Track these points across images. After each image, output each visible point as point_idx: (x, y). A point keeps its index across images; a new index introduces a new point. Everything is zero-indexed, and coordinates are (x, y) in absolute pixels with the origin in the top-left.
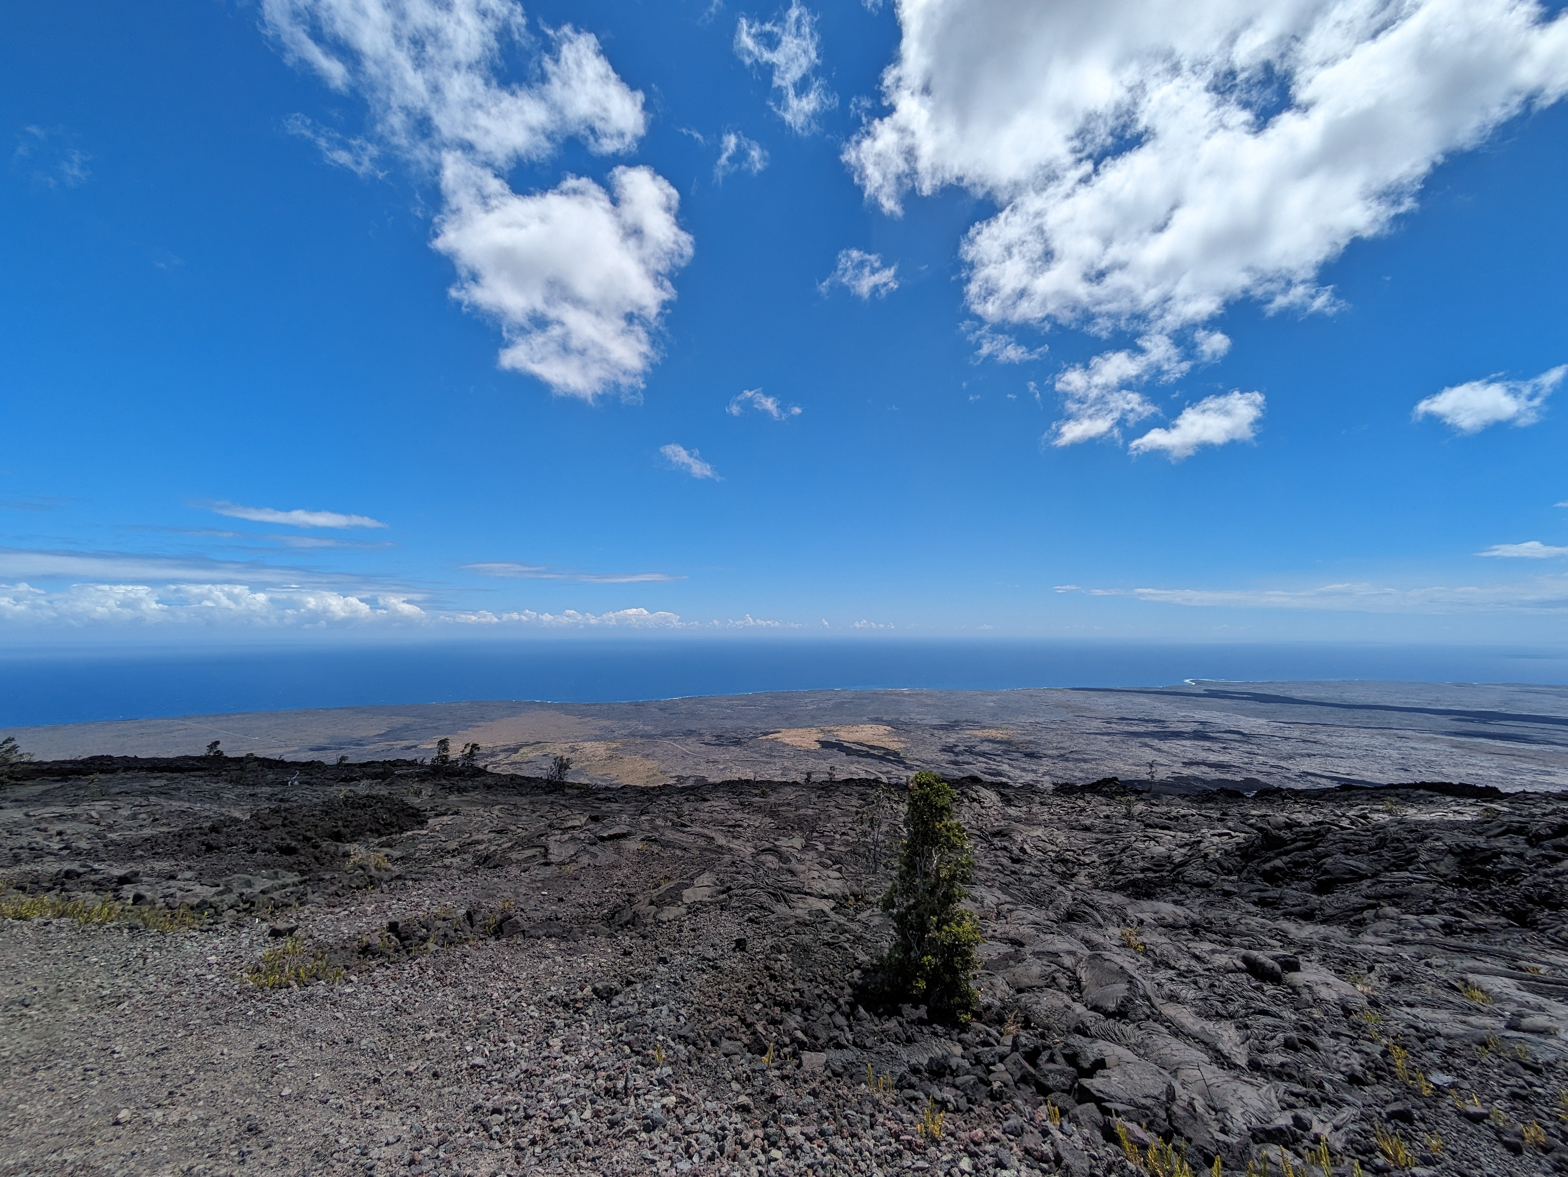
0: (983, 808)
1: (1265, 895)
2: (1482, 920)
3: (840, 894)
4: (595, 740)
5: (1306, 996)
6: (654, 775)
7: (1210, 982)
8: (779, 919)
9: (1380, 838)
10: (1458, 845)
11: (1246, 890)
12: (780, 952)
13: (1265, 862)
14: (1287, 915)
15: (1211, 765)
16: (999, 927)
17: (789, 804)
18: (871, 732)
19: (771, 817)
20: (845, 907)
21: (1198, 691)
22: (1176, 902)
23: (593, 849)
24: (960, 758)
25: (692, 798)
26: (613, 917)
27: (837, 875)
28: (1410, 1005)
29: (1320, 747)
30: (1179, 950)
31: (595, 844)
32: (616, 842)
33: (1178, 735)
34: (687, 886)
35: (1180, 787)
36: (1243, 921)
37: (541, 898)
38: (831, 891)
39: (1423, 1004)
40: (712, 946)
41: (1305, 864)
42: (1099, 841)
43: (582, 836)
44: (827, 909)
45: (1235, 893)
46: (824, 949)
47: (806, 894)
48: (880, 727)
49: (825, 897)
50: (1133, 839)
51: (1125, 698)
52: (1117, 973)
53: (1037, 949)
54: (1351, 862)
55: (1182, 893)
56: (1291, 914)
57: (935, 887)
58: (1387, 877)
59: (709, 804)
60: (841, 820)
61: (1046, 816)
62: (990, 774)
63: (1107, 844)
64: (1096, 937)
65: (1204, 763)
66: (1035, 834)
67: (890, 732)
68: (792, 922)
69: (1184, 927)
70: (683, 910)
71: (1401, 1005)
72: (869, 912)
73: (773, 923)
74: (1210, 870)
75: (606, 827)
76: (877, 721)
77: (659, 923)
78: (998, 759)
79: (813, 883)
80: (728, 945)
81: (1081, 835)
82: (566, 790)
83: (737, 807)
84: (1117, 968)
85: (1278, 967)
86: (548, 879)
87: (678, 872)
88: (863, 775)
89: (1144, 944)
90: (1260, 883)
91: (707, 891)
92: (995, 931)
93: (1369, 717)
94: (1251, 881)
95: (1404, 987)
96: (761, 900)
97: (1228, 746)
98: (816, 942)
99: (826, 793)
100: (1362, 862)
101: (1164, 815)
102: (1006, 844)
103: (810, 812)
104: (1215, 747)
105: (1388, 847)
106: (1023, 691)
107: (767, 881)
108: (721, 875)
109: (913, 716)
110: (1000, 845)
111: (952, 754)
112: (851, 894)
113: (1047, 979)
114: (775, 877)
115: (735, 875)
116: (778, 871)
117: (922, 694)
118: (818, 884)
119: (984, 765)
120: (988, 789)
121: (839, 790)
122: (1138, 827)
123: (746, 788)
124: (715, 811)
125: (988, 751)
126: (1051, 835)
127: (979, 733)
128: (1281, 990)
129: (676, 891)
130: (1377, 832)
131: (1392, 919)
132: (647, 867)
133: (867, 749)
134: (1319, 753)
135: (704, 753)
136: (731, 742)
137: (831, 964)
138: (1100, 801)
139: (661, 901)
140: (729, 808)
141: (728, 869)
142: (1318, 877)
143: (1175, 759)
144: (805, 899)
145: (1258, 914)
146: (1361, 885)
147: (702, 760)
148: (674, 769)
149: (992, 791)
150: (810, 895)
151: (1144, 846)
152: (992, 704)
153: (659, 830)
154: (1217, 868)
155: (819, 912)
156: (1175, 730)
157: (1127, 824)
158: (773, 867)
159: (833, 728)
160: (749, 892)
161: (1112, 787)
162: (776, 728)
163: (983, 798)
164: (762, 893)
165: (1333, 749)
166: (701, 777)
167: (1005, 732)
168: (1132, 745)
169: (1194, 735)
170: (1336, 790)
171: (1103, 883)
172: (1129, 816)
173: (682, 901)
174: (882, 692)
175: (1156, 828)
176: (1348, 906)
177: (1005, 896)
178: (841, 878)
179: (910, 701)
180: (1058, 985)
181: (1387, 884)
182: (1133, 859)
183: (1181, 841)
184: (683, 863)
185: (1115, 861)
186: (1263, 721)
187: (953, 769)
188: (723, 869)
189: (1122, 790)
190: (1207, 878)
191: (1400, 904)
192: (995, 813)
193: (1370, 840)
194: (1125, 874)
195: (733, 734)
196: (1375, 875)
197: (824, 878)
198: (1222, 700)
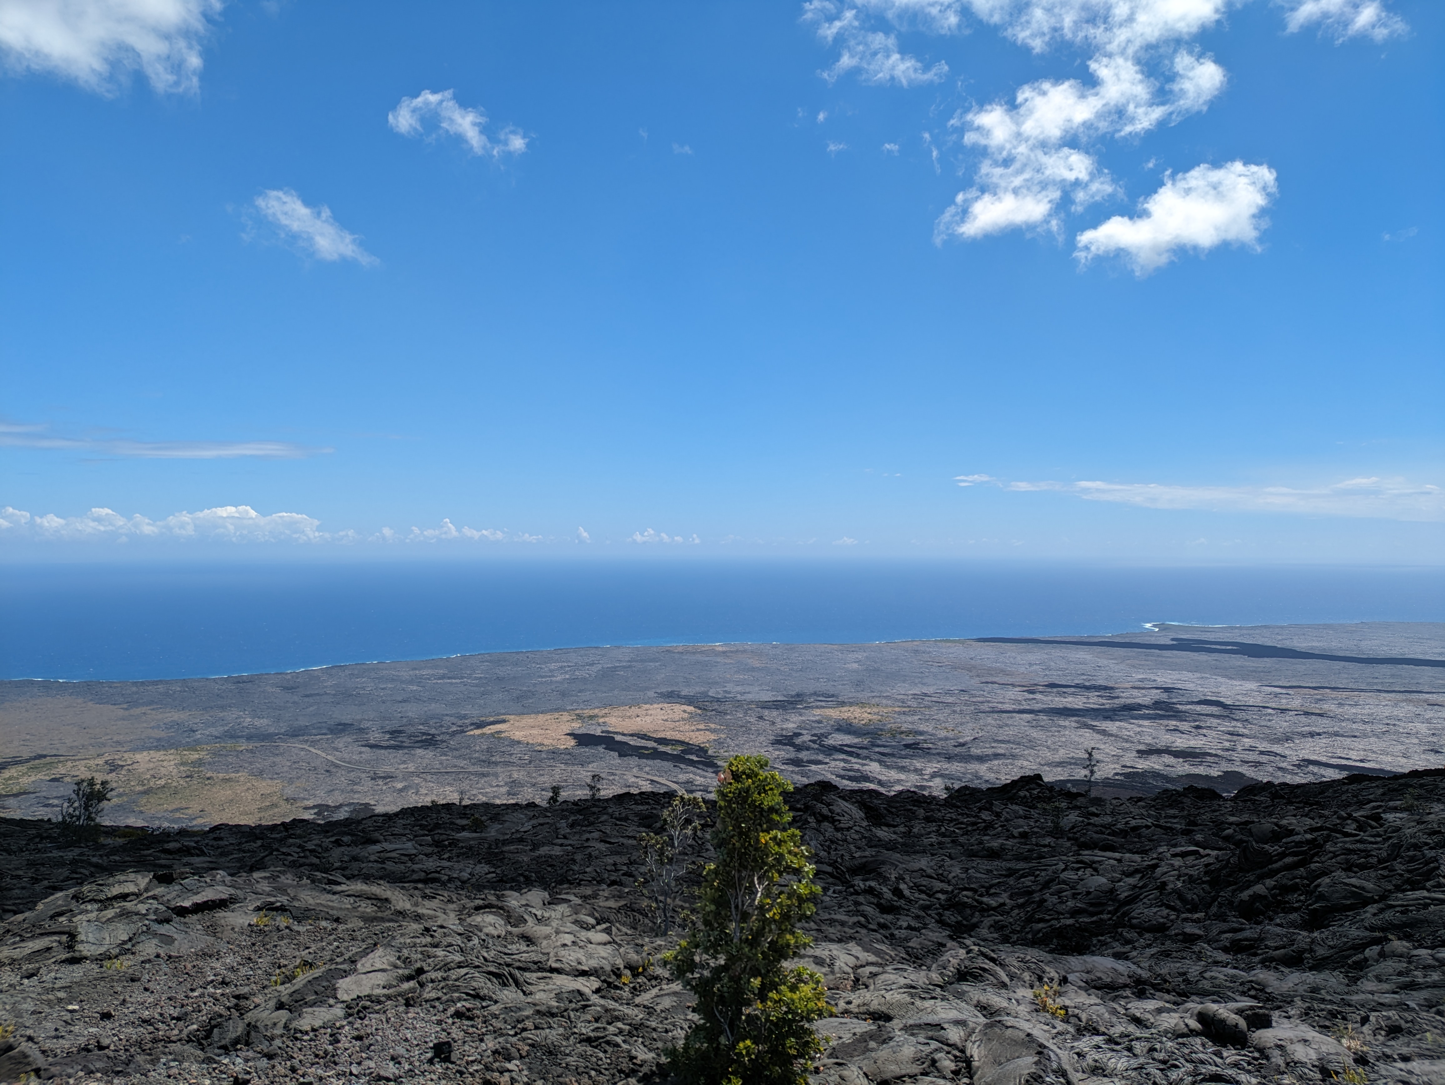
0: (837, 830)
1: (1240, 936)
3: (608, 968)
4: (157, 748)
5: (1277, 1059)
6: (274, 805)
7: (1148, 1045)
8: (507, 1009)
9: (1393, 845)
11: (1215, 932)
12: (509, 1059)
13: (1242, 889)
14: (1267, 963)
15: (1177, 754)
16: (858, 998)
17: (521, 840)
18: (661, 715)
19: (488, 862)
20: (617, 988)
21: (1162, 641)
22: (1117, 956)
23: (164, 929)
24: (804, 755)
25: (346, 839)
26: (209, 1034)
27: (605, 937)
28: (1405, 1059)
29: (1325, 721)
30: (1114, 1012)
31: (168, 921)
32: (207, 915)
33: (1129, 711)
34: (345, 974)
35: (1133, 788)
36: (1206, 975)
37: (68, 1017)
38: (593, 963)
39: (1421, 1056)
40: (393, 1058)
41: (1294, 888)
42: (1011, 873)
43: (142, 908)
44: (587, 991)
45: (1199, 937)
46: (580, 1048)
47: (552, 970)
48: (677, 707)
49: (584, 973)
50: (1062, 866)
51: (1057, 652)
52: (1023, 1043)
53: (911, 1022)
54: (1353, 881)
55: (1128, 942)
56: (1272, 959)
57: (758, 935)
58: (1398, 899)
59: (377, 847)
60: (610, 860)
61: (934, 839)
62: (850, 779)
63: (1023, 876)
64: (996, 1000)
65: (1167, 751)
66: (916, 866)
67: (692, 716)
68: (528, 1012)
69: (1125, 986)
70: (339, 1011)
71: (1395, 1061)
72: (654, 991)
73: (496, 1017)
74: (1168, 907)
75: (188, 891)
76: (671, 697)
77: (295, 1035)
78: (864, 752)
79: (563, 952)
80: (420, 1055)
81: (985, 865)
82: (102, 840)
83: (429, 850)
84: (1022, 1035)
85: (1243, 1024)
86: (79, 984)
87: (327, 955)
88: (647, 787)
89: (1065, 1008)
90: (1234, 922)
91: (381, 979)
92: (849, 1003)
93: (1393, 676)
94: (1221, 917)
95: (1402, 1039)
96: (474, 984)
97: (1202, 724)
98: (568, 1039)
99: (584, 819)
100: (1368, 881)
101: (1106, 828)
102: (873, 884)
103: (557, 851)
104: (1184, 726)
105: (1402, 858)
106: (904, 644)
107: (486, 955)
108: (405, 951)
109: (729, 687)
110: (862, 886)
111: (791, 749)
112: (625, 967)
113: (923, 1063)
114: (499, 949)
115: (430, 949)
116: (505, 938)
117: (744, 651)
118: (572, 954)
119: (842, 764)
120: (846, 801)
121: (608, 814)
122: (1069, 848)
123: (445, 816)
124: (389, 859)
125: (848, 742)
126: (940, 867)
127: (835, 714)
128: (1245, 1055)
129: (325, 984)
130: (1390, 838)
131: (1401, 956)
132: (268, 950)
133: (655, 745)
134: (1325, 730)
135: (368, 762)
136: (417, 742)
137: (593, 1069)
138: (1014, 811)
139: (297, 1002)
140: (414, 852)
141: (418, 941)
142: (1311, 905)
143: (1127, 745)
144: (550, 978)
145: (1228, 964)
146: (1365, 912)
147: (363, 775)
148: (311, 792)
149: (853, 803)
150: (558, 971)
151: (1076, 877)
152: (855, 666)
153: (289, 891)
154: (1178, 902)
155: (576, 994)
156: (1129, 701)
157: (1052, 844)
158: (495, 933)
159: (596, 711)
160: (454, 974)
161: (1034, 789)
162: (499, 714)
163: (838, 814)
164: (477, 975)
165: (1343, 724)
166: (362, 804)
167: (875, 710)
168: (1065, 727)
169: (1156, 709)
170: (1344, 784)
171: (1015, 937)
172: (1057, 832)
173: (336, 998)
174: (680, 649)
175: (1095, 848)
176: (1346, 943)
177: (866, 954)
178: (610, 943)
179: (726, 664)
180: (938, 1070)
181: (1398, 909)
182: (1059, 898)
183: (1130, 866)
184: (335, 940)
185: (1033, 902)
186: (1252, 685)
187: (792, 772)
188: (408, 941)
189: (1047, 794)
190: (1163, 917)
191: (1412, 936)
192: (857, 837)
193: (1380, 849)
194: (1048, 921)
195: (421, 727)
196: (1383, 898)
197: (582, 944)
198: (1196, 654)
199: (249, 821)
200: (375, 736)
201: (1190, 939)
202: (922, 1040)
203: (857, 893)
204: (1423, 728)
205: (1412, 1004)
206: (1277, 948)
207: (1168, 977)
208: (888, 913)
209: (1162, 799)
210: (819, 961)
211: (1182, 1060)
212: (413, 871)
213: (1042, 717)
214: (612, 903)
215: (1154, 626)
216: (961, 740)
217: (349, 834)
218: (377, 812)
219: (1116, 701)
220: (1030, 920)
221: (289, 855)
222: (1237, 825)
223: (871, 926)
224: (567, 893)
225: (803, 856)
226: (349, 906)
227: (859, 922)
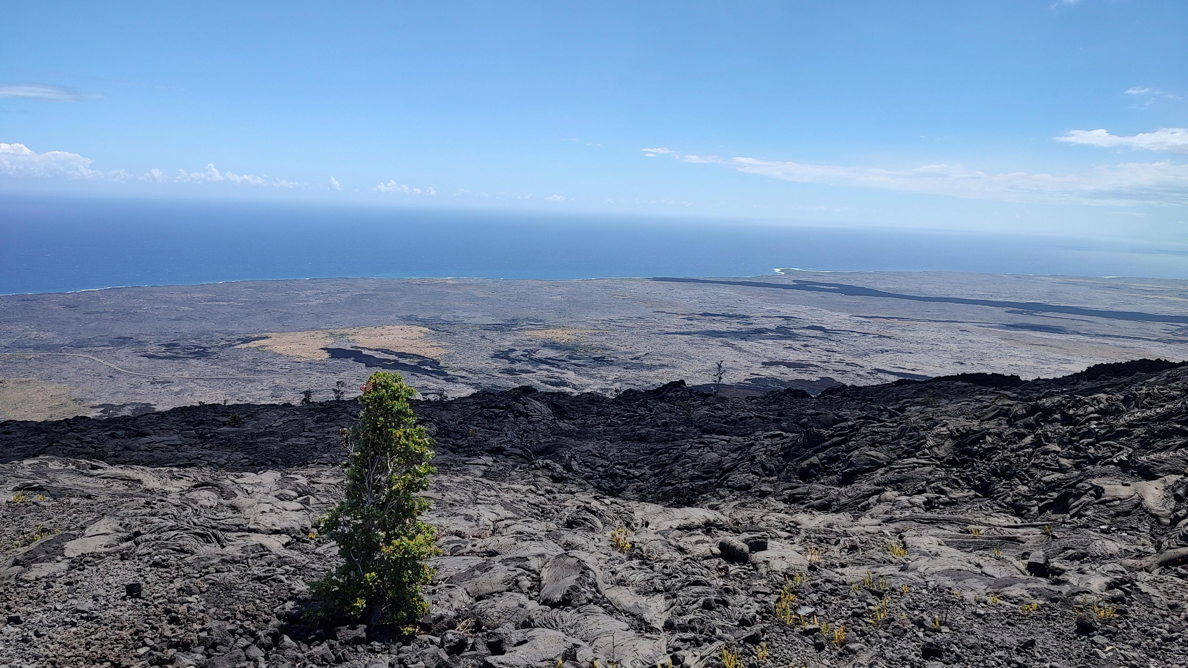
1: (795, 491)
2: (956, 494)
3: (298, 528)
5: (763, 569)
8: (199, 559)
9: (903, 428)
10: (958, 430)
11: (781, 489)
12: (190, 594)
13: (803, 460)
14: (807, 509)
15: (789, 365)
16: (481, 542)
17: (272, 433)
18: (401, 335)
19: (243, 450)
20: (304, 542)
21: (786, 282)
22: (711, 507)
24: (517, 366)
25: (120, 433)
27: (299, 506)
28: (844, 566)
29: (892, 342)
33: (759, 333)
34: (74, 537)
35: (753, 390)
38: (285, 525)
39: (853, 564)
40: (93, 597)
41: (837, 458)
42: (652, 451)
45: (770, 493)
46: (251, 584)
47: (250, 530)
48: (414, 328)
49: (276, 532)
50: (688, 446)
51: (710, 289)
52: (574, 567)
53: (509, 556)
54: (873, 453)
55: (722, 497)
56: (811, 507)
58: (898, 464)
59: (147, 439)
61: (601, 428)
62: (552, 384)
63: (661, 454)
64: (581, 539)
65: (783, 363)
66: (586, 448)
67: (427, 335)
68: (215, 561)
70: (65, 565)
71: (836, 567)
73: (189, 565)
74: (754, 473)
76: (410, 320)
78: (563, 364)
79: (260, 517)
80: (116, 594)
81: (635, 446)
83: (193, 441)
84: (575, 562)
85: (746, 548)
87: (65, 523)
89: (633, 543)
90: (796, 481)
91: (104, 540)
93: (940, 310)
94: (788, 479)
96: (180, 542)
97: (809, 343)
98: (243, 578)
99: (327, 417)
100: (882, 452)
101: (722, 419)
102: (549, 461)
103: (303, 441)
104: (797, 344)
105: (906, 437)
106: (597, 281)
107: (196, 521)
108: (127, 519)
109: (458, 313)
110: (541, 464)
111: (507, 361)
112: (313, 527)
113: (509, 583)
114: (210, 516)
115: (148, 517)
116: (216, 508)
117: (471, 284)
118: (268, 518)
119: (546, 373)
120: (539, 401)
121: (347, 412)
122: (696, 433)
123: (210, 415)
124: (157, 448)
125: (551, 356)
126: (602, 449)
127: (541, 335)
128: (744, 569)
129: (54, 545)
130: (901, 423)
131: (890, 501)
132: (15, 521)
133: (396, 358)
134: (891, 348)
135: (147, 369)
136: (191, 353)
137: (258, 598)
138: (664, 408)
139: (30, 559)
140: (180, 442)
141: (139, 511)
142: (844, 469)
143: (755, 359)
144: (247, 536)
145: (782, 510)
146: (876, 473)
147: (144, 381)
148: (97, 394)
149: (543, 403)
150: (255, 531)
151: (697, 453)
152: (559, 298)
153: (48, 475)
154: (761, 470)
155: (259, 547)
156: (759, 327)
157: (684, 431)
158: (208, 504)
159: (347, 330)
160: (165, 536)
161: (678, 391)
162: (262, 332)
163: (531, 411)
164: (185, 535)
165: (904, 344)
166: (143, 404)
167: (573, 332)
168: (713, 345)
169: (778, 332)
170: (893, 386)
171: (650, 496)
172: (688, 422)
173: (64, 555)
174: (418, 282)
175: (713, 433)
176: (858, 494)
177: (506, 511)
178: (302, 509)
179: (456, 294)
180: (519, 588)
181: (897, 470)
182: (684, 468)
183: (735, 445)
184: (75, 512)
185: (665, 472)
186: (845, 316)
187: (507, 379)
188: (131, 511)
189: (688, 394)
190: (749, 480)
191: (902, 488)
192: (544, 428)
193: (894, 431)
194: (674, 484)
195: (193, 341)
196: (889, 463)
197: (279, 511)
198: (808, 292)
199: (39, 418)
200: (152, 349)
201: (764, 494)
202: (512, 568)
203: (537, 468)
204: (954, 347)
205: (887, 532)
206: (817, 499)
207: (741, 521)
208: (559, 482)
209: (769, 397)
210: (468, 518)
211: (681, 573)
212: (178, 458)
213: (697, 338)
214: (332, 481)
215: (782, 271)
216: (636, 355)
217: (123, 429)
218: (157, 410)
219: (750, 326)
220: (661, 484)
221: (68, 445)
222: (811, 416)
223: (539, 492)
224: (296, 474)
225: (425, 445)
226: (103, 486)
227: (530, 489)
